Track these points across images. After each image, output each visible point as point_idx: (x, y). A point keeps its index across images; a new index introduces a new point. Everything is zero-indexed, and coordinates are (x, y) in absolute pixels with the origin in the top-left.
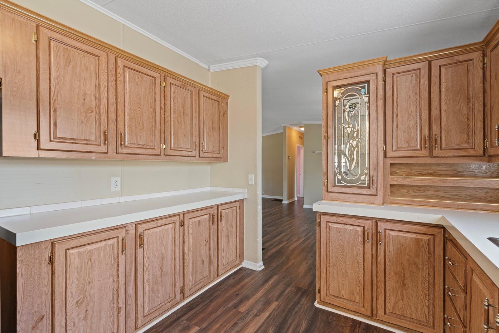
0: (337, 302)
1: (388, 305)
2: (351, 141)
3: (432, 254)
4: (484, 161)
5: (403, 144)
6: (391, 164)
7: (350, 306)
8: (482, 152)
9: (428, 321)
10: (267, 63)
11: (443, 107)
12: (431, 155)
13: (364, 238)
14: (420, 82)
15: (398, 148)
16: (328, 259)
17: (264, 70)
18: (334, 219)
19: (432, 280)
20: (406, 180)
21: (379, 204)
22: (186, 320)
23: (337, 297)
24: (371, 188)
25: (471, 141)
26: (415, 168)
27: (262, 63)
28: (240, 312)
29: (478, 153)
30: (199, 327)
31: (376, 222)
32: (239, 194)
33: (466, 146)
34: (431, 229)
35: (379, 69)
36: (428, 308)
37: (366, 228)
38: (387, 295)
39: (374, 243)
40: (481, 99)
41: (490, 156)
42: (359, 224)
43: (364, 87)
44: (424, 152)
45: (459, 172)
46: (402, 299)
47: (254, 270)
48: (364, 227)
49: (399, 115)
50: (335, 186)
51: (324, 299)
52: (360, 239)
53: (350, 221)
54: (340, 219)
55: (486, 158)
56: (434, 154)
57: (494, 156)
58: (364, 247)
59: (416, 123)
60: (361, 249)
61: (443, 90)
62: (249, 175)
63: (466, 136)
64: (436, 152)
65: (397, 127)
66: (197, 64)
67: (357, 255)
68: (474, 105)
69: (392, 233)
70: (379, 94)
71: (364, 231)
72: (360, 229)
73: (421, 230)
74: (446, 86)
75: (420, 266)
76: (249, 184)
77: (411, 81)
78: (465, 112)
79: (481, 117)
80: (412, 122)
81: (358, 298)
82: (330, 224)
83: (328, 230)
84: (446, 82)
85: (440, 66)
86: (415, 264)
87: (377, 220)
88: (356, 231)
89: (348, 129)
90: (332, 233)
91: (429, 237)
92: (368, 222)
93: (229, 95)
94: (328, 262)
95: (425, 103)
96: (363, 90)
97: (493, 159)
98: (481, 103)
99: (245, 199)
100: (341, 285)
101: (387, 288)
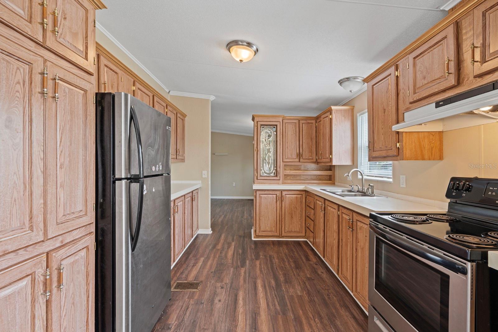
0: (264, 234)
1: (286, 228)
2: (269, 153)
3: (301, 202)
4: (315, 164)
5: (290, 156)
6: (285, 165)
7: (270, 234)
8: (315, 161)
9: (300, 231)
10: (215, 98)
11: (304, 141)
12: (299, 161)
13: (277, 200)
14: (296, 128)
15: (288, 157)
16: (260, 213)
17: (213, 102)
18: (263, 192)
19: (301, 213)
20: (291, 172)
21: (281, 184)
22: (193, 257)
23: (264, 231)
24: (278, 176)
25: (312, 156)
26: (293, 167)
27: (212, 98)
28: (218, 249)
29: (314, 161)
30: (203, 257)
31: (282, 192)
32: (197, 184)
33: (311, 158)
34: (301, 192)
35: (281, 120)
36: (300, 225)
37: (277, 195)
38: (286, 224)
39: (281, 201)
40: (315, 139)
41: (318, 162)
42: (274, 194)
43: (274, 127)
44: (297, 160)
45: (308, 169)
46: (291, 224)
47: (207, 234)
48: (276, 194)
49: (288, 142)
50: (261, 176)
51: (258, 234)
52: (275, 200)
53: (271, 192)
54: (266, 192)
55: (316, 163)
56: (301, 161)
57: (319, 162)
58: (276, 204)
59: (294, 147)
60: (275, 205)
61: (304, 134)
62: (203, 171)
63: (311, 154)
64: (301, 160)
65: (287, 148)
66: (164, 89)
67: (274, 208)
68: (313, 141)
69: (288, 196)
70: (281, 132)
71: (277, 196)
72: (275, 196)
73: (298, 193)
74: (305, 132)
75: (298, 208)
76: (203, 177)
77: (293, 127)
78: (311, 144)
79: (315, 146)
80: (293, 146)
81: (274, 229)
82: (261, 195)
83: (260, 198)
84: (305, 130)
85: (303, 123)
86: (296, 207)
87: (282, 191)
88: (273, 197)
89: (267, 147)
90: (262, 199)
91: (301, 195)
92: (278, 192)
93: (186, 115)
94: (260, 215)
95: (297, 138)
96: (274, 129)
97: (319, 163)
98: (315, 141)
99: (200, 188)
100: (266, 225)
101: (286, 220)
